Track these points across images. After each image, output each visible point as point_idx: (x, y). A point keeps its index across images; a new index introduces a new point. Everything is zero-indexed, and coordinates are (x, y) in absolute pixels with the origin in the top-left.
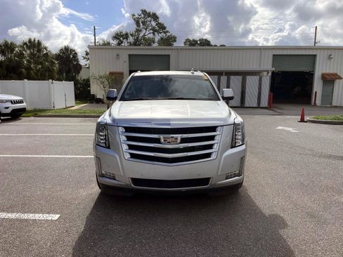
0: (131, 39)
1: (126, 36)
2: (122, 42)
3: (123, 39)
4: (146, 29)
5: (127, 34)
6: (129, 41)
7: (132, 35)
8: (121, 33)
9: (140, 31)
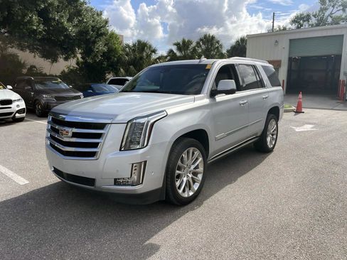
0: (313, 21)
1: (307, 18)
2: (302, 26)
3: (304, 21)
4: (333, 6)
5: (308, 15)
6: (310, 23)
7: (314, 16)
8: (301, 15)
9: (326, 9)
